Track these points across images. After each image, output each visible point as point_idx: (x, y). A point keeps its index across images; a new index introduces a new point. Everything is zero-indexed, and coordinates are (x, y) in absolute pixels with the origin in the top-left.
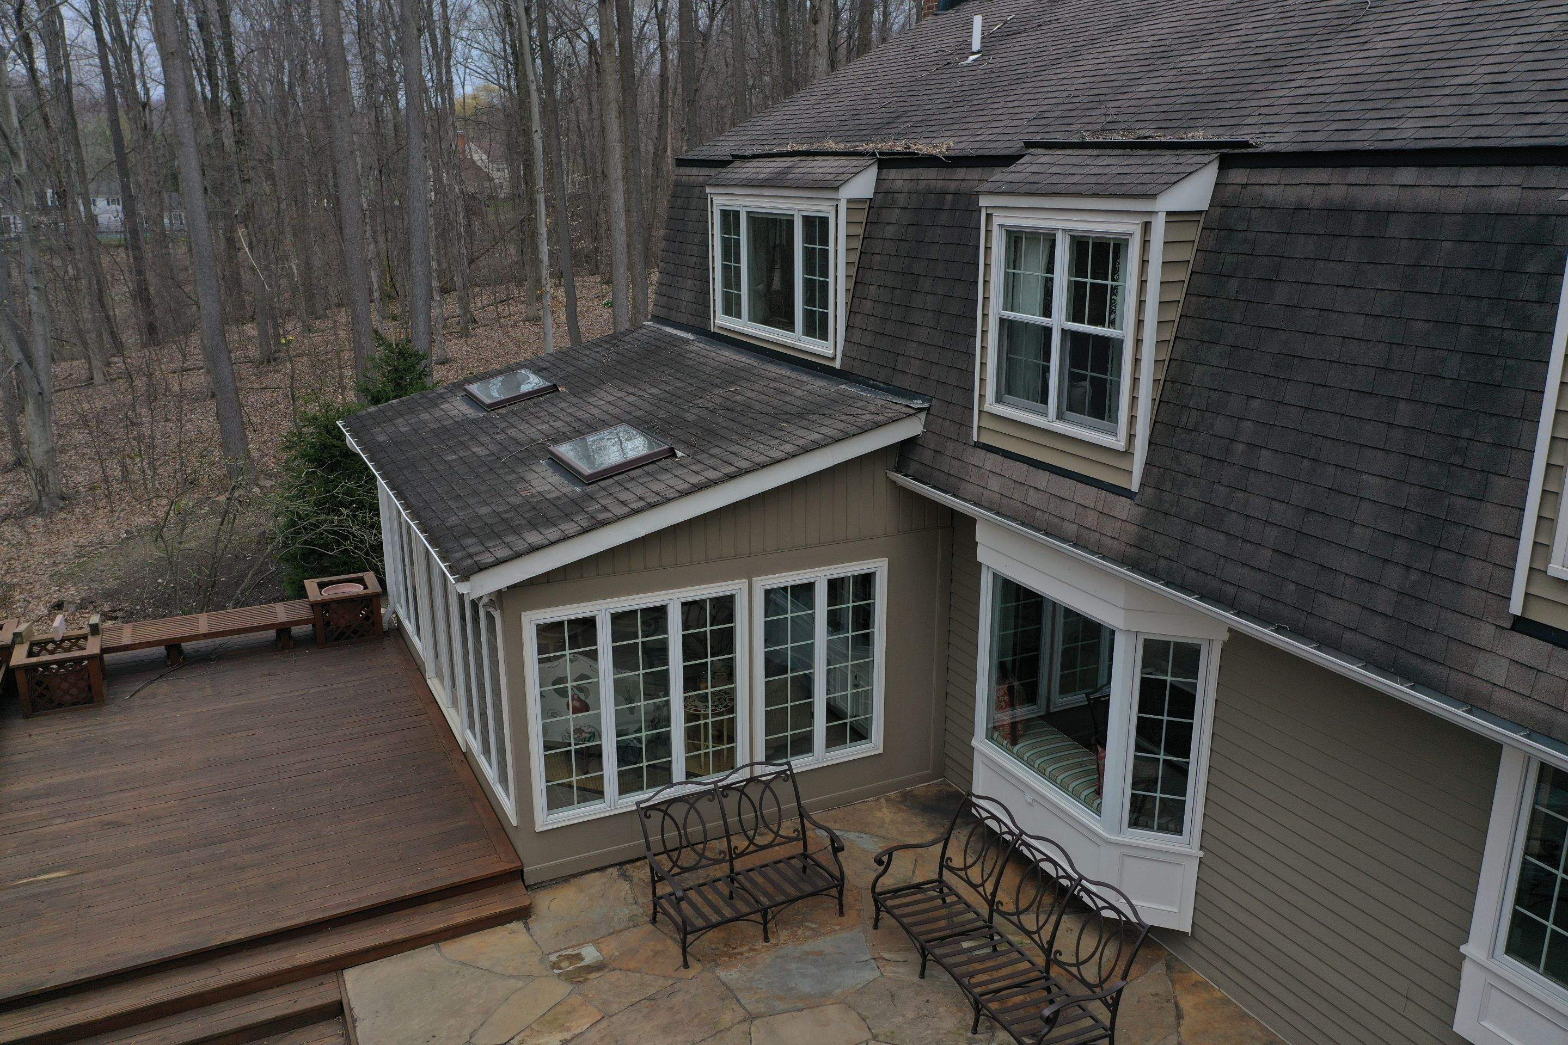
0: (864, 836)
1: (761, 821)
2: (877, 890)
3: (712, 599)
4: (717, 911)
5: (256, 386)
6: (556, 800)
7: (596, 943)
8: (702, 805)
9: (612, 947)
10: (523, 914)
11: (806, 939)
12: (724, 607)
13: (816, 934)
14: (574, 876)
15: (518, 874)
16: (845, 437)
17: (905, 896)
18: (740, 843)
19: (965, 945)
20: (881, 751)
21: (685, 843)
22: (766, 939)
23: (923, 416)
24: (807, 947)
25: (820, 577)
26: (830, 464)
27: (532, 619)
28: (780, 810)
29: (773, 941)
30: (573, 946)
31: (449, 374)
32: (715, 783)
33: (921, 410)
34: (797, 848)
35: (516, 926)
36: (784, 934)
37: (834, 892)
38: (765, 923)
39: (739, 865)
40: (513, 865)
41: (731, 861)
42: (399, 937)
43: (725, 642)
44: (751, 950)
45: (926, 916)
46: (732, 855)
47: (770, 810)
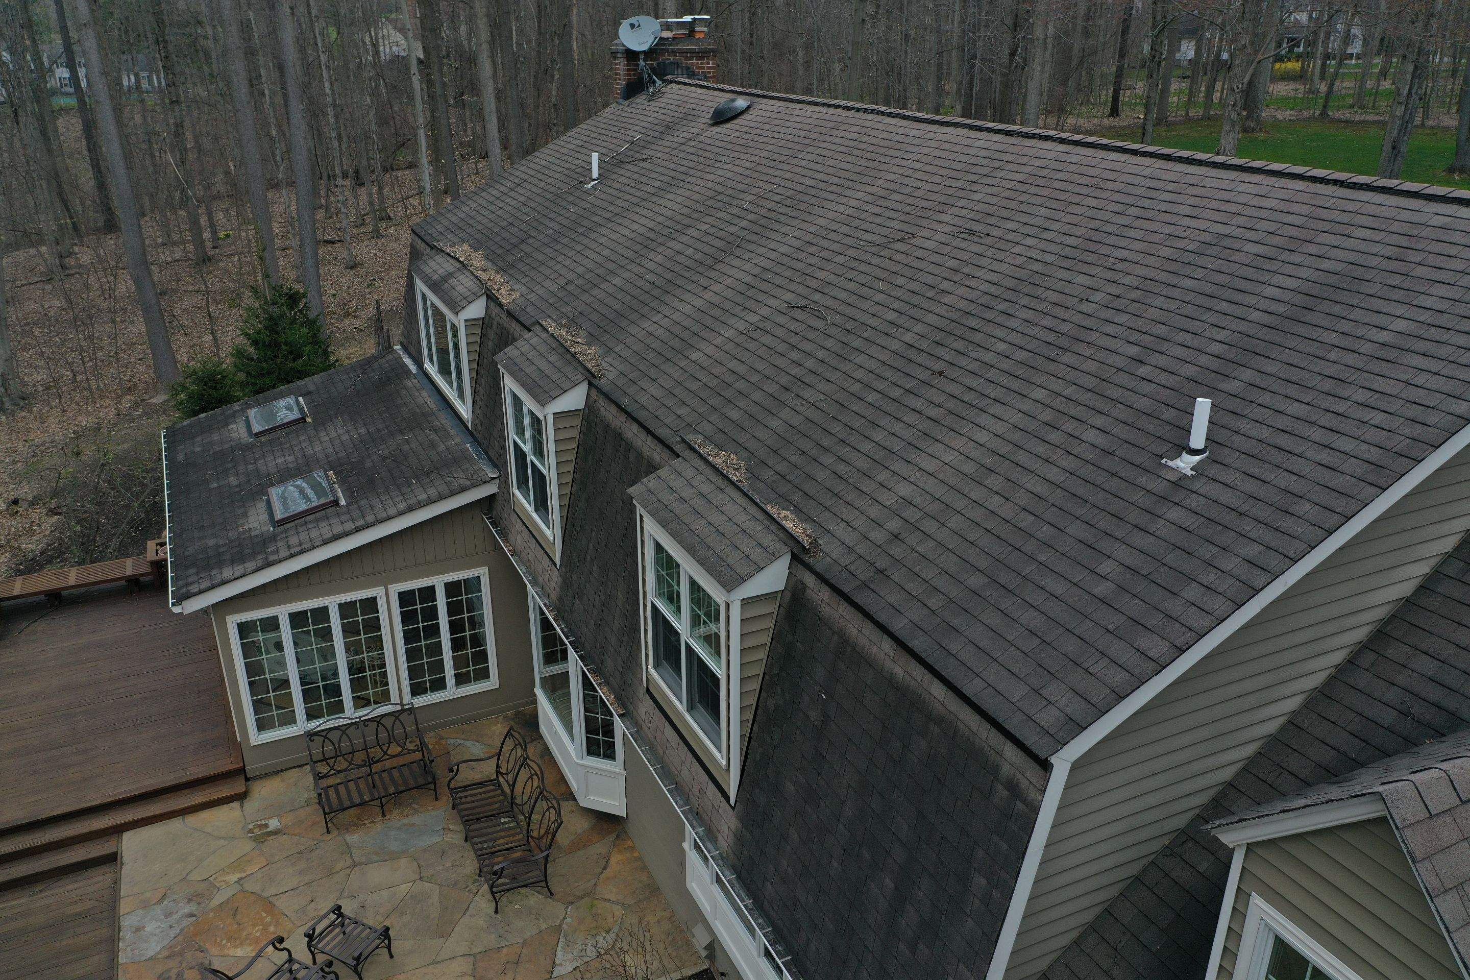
0: (477, 744)
1: (391, 739)
2: (452, 786)
3: (360, 601)
4: (361, 795)
5: (190, 288)
6: (262, 726)
7: (279, 816)
8: (351, 731)
9: (289, 819)
10: (241, 797)
11: (408, 815)
12: (370, 604)
13: (416, 811)
14: (282, 771)
15: (242, 771)
16: (441, 498)
17: (471, 789)
18: (376, 752)
19: (503, 820)
20: (498, 686)
21: (339, 754)
22: (384, 815)
23: (497, 481)
24: (406, 821)
25: (439, 582)
26: (430, 516)
27: (232, 621)
28: (405, 732)
29: (388, 816)
30: (265, 819)
31: (356, 279)
32: (359, 718)
33: (494, 478)
34: (419, 755)
35: (236, 805)
36: (396, 812)
37: (432, 786)
38: (382, 806)
39: (376, 768)
40: (237, 766)
41: (370, 766)
42: (158, 812)
43: (374, 625)
44: (373, 822)
45: (488, 801)
46: (370, 762)
47: (399, 731)
